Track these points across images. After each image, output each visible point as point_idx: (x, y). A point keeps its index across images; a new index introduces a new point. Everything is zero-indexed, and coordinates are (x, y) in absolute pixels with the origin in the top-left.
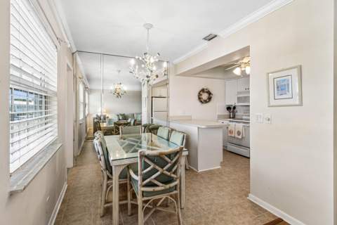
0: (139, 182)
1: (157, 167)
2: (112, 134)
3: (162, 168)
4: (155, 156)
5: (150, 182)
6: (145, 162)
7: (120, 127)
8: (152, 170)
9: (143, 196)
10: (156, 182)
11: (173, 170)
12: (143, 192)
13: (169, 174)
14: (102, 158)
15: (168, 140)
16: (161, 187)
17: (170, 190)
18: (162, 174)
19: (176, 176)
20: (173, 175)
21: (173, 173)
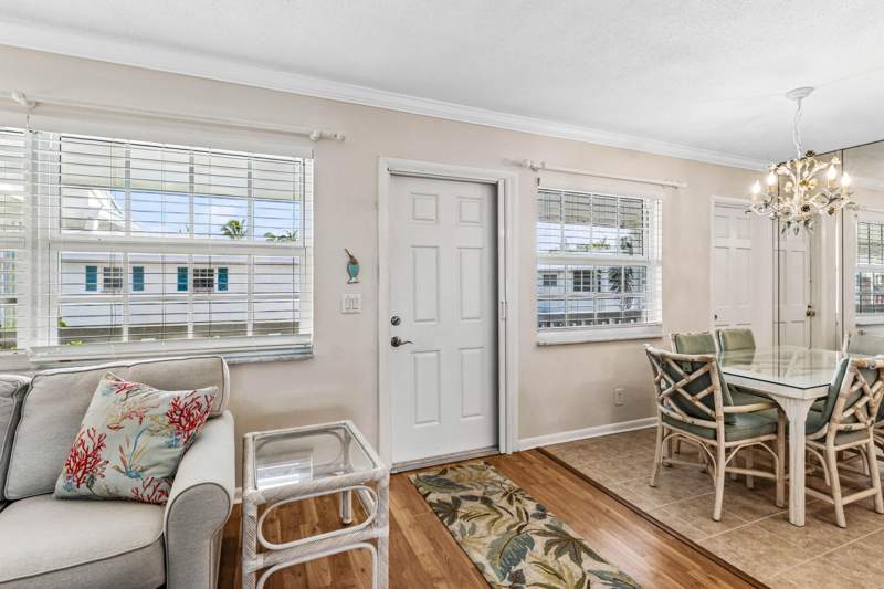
19: (708, 411)
20: (698, 404)
21: (702, 400)
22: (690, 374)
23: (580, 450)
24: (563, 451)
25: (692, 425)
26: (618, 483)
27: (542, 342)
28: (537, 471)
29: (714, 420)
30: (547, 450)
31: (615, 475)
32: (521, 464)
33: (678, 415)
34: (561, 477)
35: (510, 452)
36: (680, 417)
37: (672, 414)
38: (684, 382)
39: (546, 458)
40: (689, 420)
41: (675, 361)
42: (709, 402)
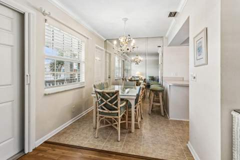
1: (103, 99)
4: (101, 93)
10: (104, 108)
11: (114, 103)
13: (111, 105)
18: (107, 104)
19: (116, 107)
20: (113, 106)
21: (114, 105)
22: (111, 97)
23: (65, 135)
24: (57, 138)
25: (112, 113)
26: (86, 142)
27: (47, 93)
28: (51, 154)
29: (117, 110)
30: (50, 141)
31: (82, 140)
32: (40, 154)
33: (107, 111)
34: (64, 151)
35: (31, 151)
36: (107, 112)
37: (104, 111)
38: (109, 100)
39: (52, 145)
40: (110, 112)
41: (107, 93)
42: (116, 105)
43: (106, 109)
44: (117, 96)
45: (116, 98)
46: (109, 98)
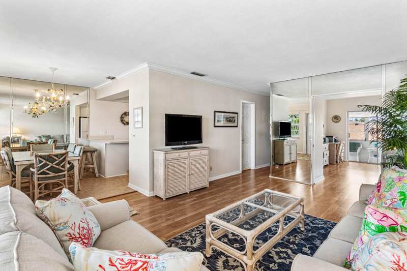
0: (35, 173)
1: (48, 163)
2: (26, 151)
3: (52, 163)
4: (46, 156)
5: (43, 172)
6: (39, 160)
7: (31, 145)
8: (44, 164)
9: (38, 181)
10: (47, 172)
11: (62, 165)
12: (38, 178)
13: (58, 167)
14: (8, 163)
15: (73, 153)
16: (52, 174)
17: (59, 177)
18: (52, 167)
19: (63, 169)
20: (61, 168)
21: (62, 167)
22: (59, 159)
25: (59, 176)
29: (64, 171)
40: (57, 174)
41: (55, 155)
42: (64, 166)
43: (51, 173)
44: (65, 157)
45: (64, 159)
46: (56, 160)
